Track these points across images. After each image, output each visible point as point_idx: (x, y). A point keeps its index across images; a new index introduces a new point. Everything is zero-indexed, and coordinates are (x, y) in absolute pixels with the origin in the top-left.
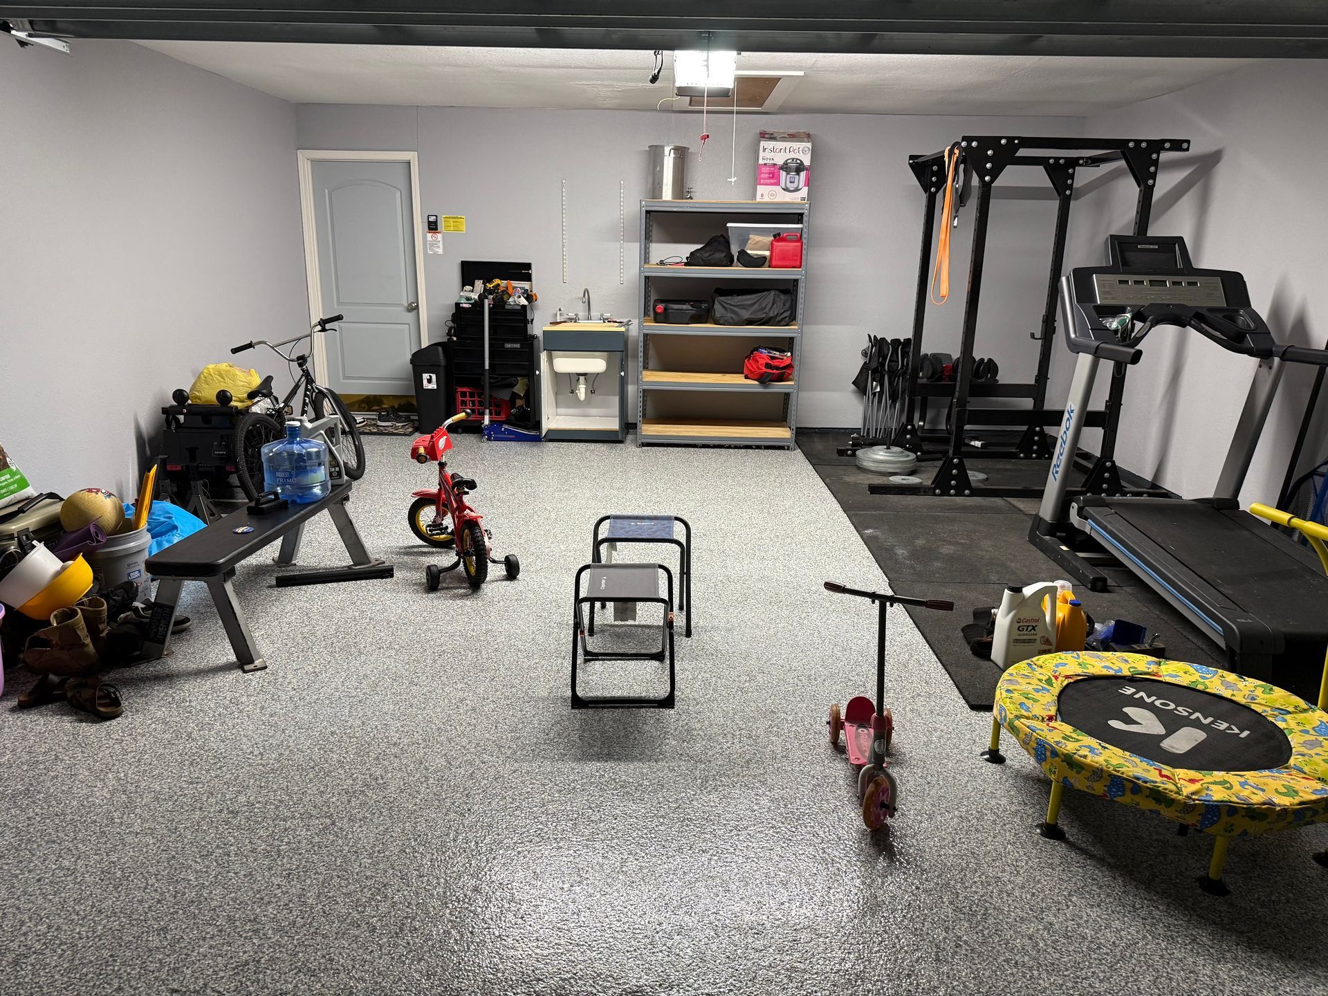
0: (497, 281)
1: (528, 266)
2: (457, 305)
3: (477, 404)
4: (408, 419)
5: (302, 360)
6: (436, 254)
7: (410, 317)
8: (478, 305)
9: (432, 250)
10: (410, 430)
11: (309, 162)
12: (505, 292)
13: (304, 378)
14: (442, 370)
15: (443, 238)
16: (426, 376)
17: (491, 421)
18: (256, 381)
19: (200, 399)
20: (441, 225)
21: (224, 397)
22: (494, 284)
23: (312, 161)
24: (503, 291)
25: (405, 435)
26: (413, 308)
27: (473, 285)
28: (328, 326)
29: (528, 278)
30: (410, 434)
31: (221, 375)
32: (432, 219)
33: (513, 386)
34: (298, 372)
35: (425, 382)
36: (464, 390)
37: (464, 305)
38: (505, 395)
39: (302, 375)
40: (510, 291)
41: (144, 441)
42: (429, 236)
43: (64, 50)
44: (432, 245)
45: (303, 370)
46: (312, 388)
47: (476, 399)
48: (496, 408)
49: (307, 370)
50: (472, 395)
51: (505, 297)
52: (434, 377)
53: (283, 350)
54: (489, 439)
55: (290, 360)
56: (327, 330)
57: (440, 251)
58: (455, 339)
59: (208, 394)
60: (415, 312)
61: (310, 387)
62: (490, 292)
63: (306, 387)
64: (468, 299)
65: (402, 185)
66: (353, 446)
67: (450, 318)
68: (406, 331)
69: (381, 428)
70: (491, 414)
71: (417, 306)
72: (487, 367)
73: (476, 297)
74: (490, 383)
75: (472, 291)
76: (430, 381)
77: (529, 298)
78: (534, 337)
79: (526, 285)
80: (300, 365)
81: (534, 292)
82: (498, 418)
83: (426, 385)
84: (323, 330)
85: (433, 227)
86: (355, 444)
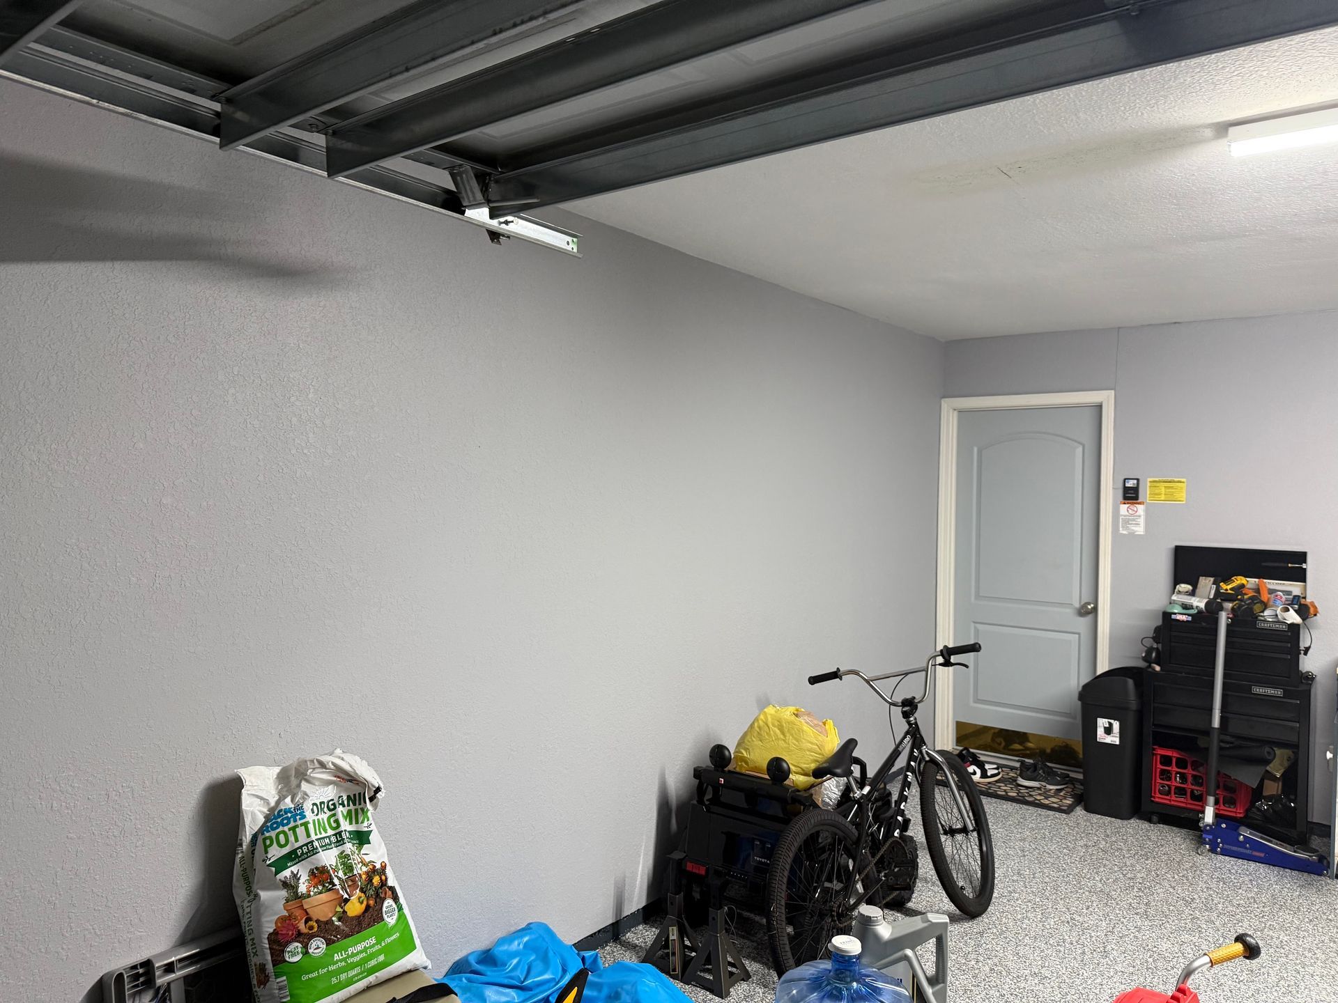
0: (1240, 580)
1: (1302, 557)
2: (1167, 616)
3: (1190, 779)
4: (1066, 780)
5: (909, 706)
6: (1132, 535)
7: (1083, 623)
8: (1206, 618)
9: (1125, 527)
10: (1069, 801)
11: (956, 413)
12: (1256, 599)
13: (908, 738)
14: (1131, 718)
15: (1147, 511)
16: (1102, 723)
17: (1217, 816)
18: (833, 744)
19: (746, 763)
20: (1146, 493)
21: (778, 768)
22: (1233, 585)
23: (960, 412)
24: (1252, 598)
25: (1059, 810)
26: (1089, 611)
27: (1195, 585)
28: (953, 659)
29: (1300, 576)
30: (1069, 810)
31: (781, 728)
32: (1130, 484)
33: (1268, 762)
34: (902, 726)
35: (1100, 731)
36: (1169, 753)
37: (1179, 617)
38: (1248, 777)
39: (907, 733)
40: (1265, 596)
41: (670, 811)
42: (1124, 508)
43: (569, 248)
44: (1126, 522)
45: (909, 723)
46: (921, 752)
47: (1189, 771)
48: (1228, 793)
49: (916, 724)
50: (1181, 763)
51: (1257, 608)
52: (1116, 725)
53: (885, 687)
54: (1213, 850)
55: (891, 704)
56: (952, 665)
57: (1140, 530)
58: (1158, 668)
59: (758, 757)
60: (1090, 617)
61: (916, 753)
62: (1228, 598)
63: (912, 752)
64: (1186, 607)
65: (1087, 437)
66: (977, 852)
67: (1151, 634)
68: (1072, 641)
69: (1023, 791)
70: (1217, 802)
71: (1095, 609)
72: (1216, 723)
73: (1202, 605)
74: (1221, 749)
75: (1193, 593)
76: (1108, 731)
77: (1305, 610)
78: (1309, 679)
79: (1295, 588)
80: (906, 715)
81: (1309, 600)
82: (1229, 811)
83: (1101, 736)
84: (947, 663)
85: (1131, 495)
86: (981, 849)
